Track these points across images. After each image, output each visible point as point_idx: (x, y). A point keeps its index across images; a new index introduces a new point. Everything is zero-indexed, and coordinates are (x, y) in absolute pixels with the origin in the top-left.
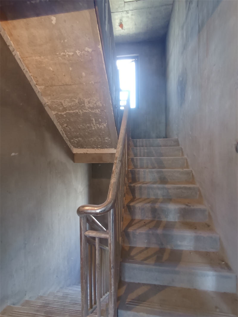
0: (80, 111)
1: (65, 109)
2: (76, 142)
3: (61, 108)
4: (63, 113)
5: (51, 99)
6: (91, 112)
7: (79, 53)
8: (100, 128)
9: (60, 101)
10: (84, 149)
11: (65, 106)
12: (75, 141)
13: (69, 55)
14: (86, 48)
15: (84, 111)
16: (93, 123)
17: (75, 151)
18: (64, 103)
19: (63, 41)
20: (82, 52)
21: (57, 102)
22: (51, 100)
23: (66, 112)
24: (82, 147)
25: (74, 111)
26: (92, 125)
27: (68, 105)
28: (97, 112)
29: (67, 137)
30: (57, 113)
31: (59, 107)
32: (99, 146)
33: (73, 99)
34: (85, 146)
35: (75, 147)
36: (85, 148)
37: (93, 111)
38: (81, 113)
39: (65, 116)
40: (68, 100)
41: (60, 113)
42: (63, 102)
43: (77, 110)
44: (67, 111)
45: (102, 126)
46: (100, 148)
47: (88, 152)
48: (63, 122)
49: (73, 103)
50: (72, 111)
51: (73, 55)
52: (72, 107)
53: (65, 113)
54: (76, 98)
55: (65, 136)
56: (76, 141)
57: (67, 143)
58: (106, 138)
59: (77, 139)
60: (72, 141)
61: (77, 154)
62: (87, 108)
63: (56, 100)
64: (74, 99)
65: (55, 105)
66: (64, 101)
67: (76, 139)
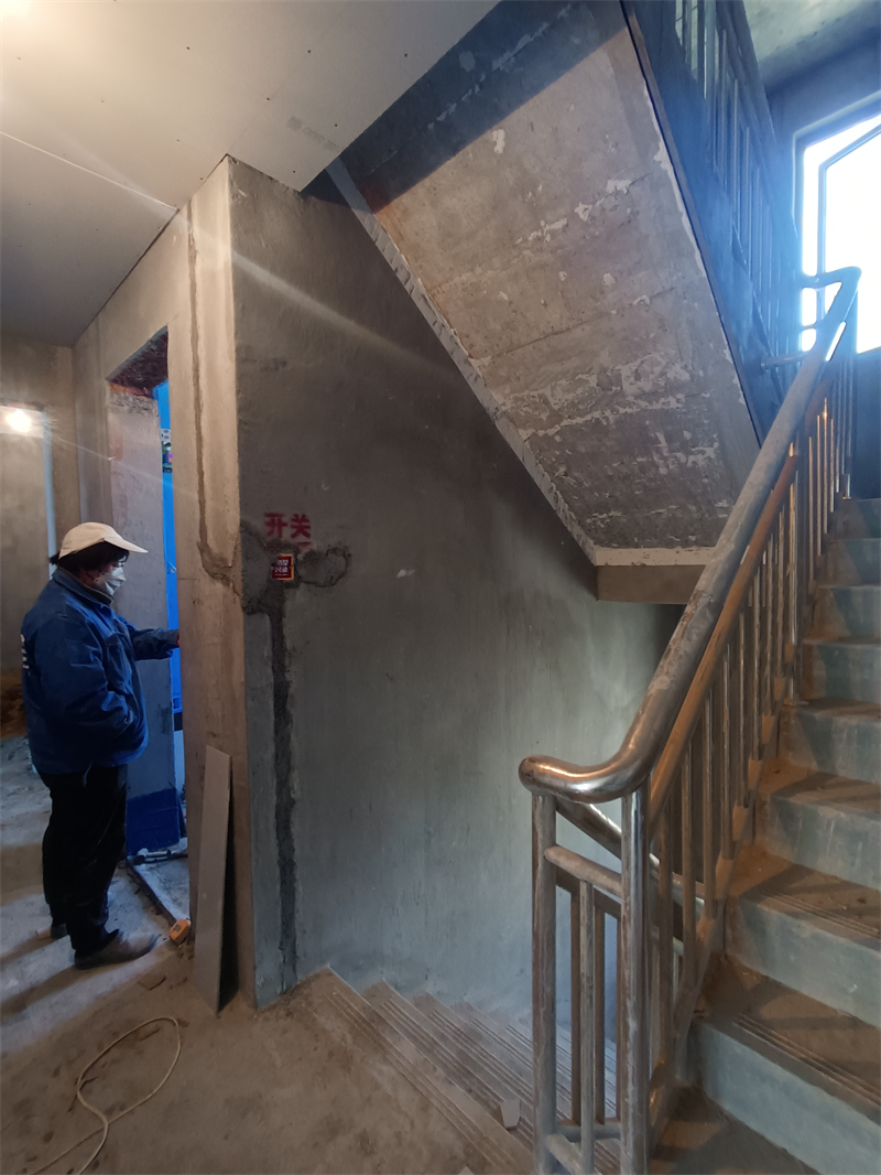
0: (608, 413)
1: (556, 416)
2: (603, 526)
3: (544, 417)
4: (551, 432)
5: (512, 392)
6: (650, 408)
8: (690, 464)
9: (540, 392)
10: (634, 550)
11: (556, 407)
12: (599, 523)
13: (553, 234)
14: (609, 182)
15: (622, 411)
16: (658, 451)
17: (602, 556)
19: (530, 194)
20: (594, 203)
21: (531, 399)
22: (512, 396)
23: (563, 424)
24: (626, 542)
25: (588, 417)
26: (655, 459)
27: (567, 400)
28: (673, 404)
29: (571, 509)
30: (534, 435)
31: (537, 413)
32: (693, 538)
33: (580, 376)
34: (636, 540)
35: (599, 542)
36: (637, 546)
37: (657, 406)
38: (612, 418)
39: (557, 438)
40: (563, 382)
41: (541, 433)
42: (548, 392)
43: (596, 410)
44: (565, 423)
45: (700, 457)
46: (696, 543)
47: (649, 563)
48: (554, 460)
49: (579, 391)
50: (579, 420)
51: (567, 225)
52: (579, 403)
53: (558, 428)
54: (590, 370)
55: (562, 509)
56: (602, 520)
57: (569, 529)
58: (720, 504)
59: (605, 515)
60: (589, 521)
61: (607, 566)
62: (631, 399)
63: (526, 392)
64: (584, 377)
65: (526, 409)
66: (553, 389)
67: (601, 514)
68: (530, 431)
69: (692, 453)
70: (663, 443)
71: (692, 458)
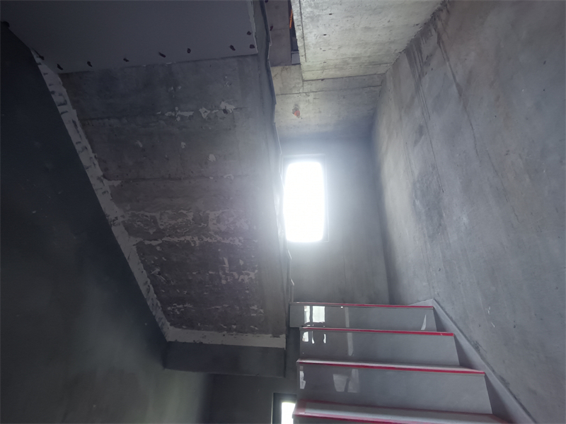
0: (196, 239)
1: (160, 233)
2: (178, 313)
3: (151, 232)
4: (154, 243)
5: (132, 209)
6: (223, 241)
7: (206, 112)
8: (240, 280)
9: (153, 214)
10: (197, 331)
11: (162, 227)
12: (176, 311)
13: (182, 117)
14: (223, 103)
15: (205, 239)
16: (223, 269)
17: (173, 334)
18: (161, 219)
19: (172, 88)
20: (211, 110)
21: (145, 217)
22: (130, 212)
24: (192, 325)
25: (182, 239)
26: (220, 273)
27: (170, 224)
28: (237, 242)
29: (158, 298)
30: (142, 243)
31: (147, 228)
32: (234, 327)
33: (182, 211)
34: (199, 324)
35: (174, 324)
36: (199, 329)
37: (227, 241)
38: (198, 242)
39: (158, 248)
40: (170, 212)
41: (147, 242)
42: (157, 215)
43: (189, 235)
44: (166, 239)
45: (246, 277)
46: (235, 330)
47: (205, 341)
48: (153, 262)
49: (180, 220)
50: (176, 239)
51: (192, 116)
52: (178, 228)
53: (160, 242)
54: (189, 209)
55: (151, 298)
56: (179, 309)
57: (154, 313)
58: (253, 308)
59: (181, 306)
60: (169, 308)
61: (176, 343)
62: (212, 233)
63: (142, 212)
64: (185, 212)
65: (139, 223)
66: (161, 214)
67: (179, 304)
68: (139, 239)
69: (242, 274)
70: (227, 265)
71: (242, 277)
